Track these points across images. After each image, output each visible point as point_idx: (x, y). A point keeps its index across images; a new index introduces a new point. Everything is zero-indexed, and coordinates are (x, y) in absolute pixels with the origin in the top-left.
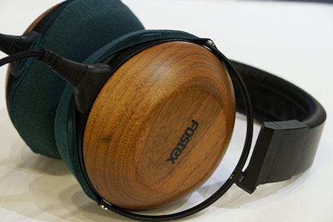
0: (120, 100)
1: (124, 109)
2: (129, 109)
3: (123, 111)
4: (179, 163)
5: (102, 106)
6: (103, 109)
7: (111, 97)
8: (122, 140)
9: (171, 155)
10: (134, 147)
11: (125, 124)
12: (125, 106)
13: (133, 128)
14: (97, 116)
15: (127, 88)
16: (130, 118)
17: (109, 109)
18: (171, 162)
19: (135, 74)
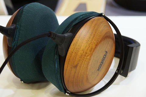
0: (80, 48)
1: (82, 52)
2: (85, 52)
3: (82, 53)
4: (101, 70)
5: (72, 52)
6: (73, 54)
7: (76, 48)
8: (82, 66)
9: (98, 68)
10: (87, 68)
11: (83, 59)
12: (83, 51)
13: (87, 60)
14: (70, 57)
15: (82, 43)
16: (85, 56)
17: (76, 53)
18: (98, 71)
19: (84, 35)
